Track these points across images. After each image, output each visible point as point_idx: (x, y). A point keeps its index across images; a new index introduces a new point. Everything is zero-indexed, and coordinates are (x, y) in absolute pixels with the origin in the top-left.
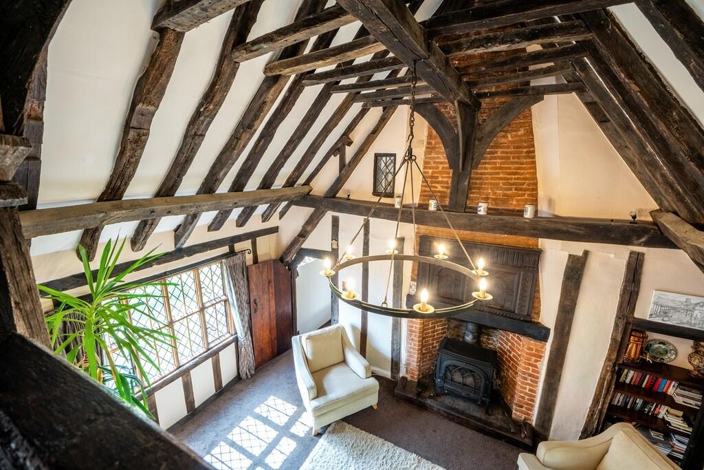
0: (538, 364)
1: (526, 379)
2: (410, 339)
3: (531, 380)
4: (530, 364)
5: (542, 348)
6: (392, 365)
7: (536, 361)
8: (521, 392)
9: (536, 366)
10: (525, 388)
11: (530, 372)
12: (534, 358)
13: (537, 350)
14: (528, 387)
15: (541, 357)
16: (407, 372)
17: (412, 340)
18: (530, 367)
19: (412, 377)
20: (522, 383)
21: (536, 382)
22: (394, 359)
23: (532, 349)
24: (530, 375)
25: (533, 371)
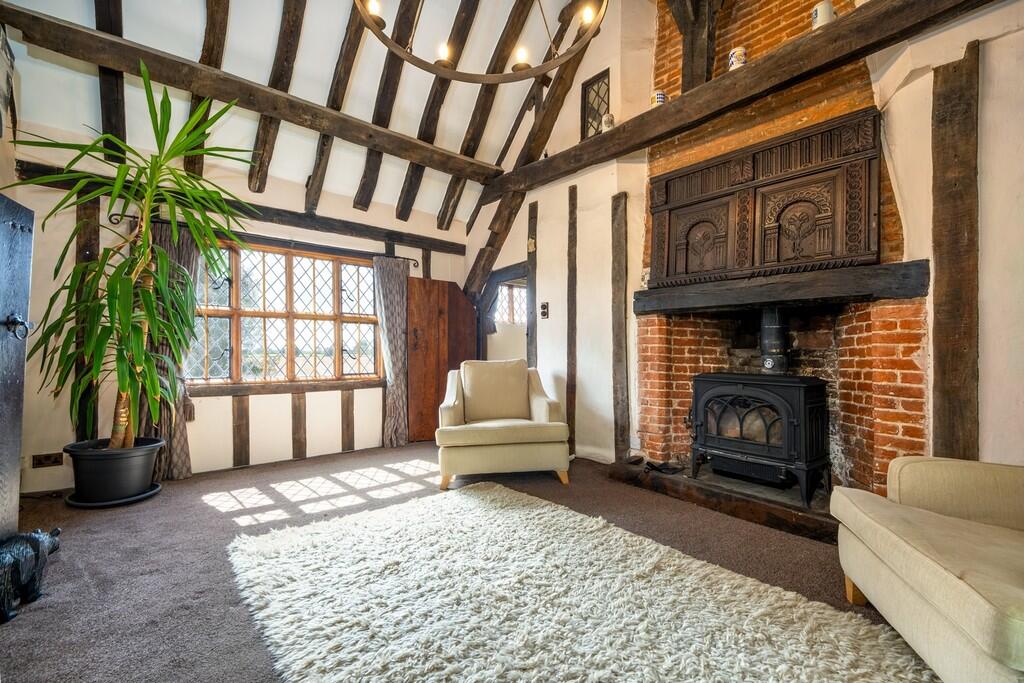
0: (914, 357)
1: (891, 404)
2: (644, 376)
3: (906, 405)
4: (895, 364)
5: (917, 312)
6: (616, 436)
7: (908, 351)
8: (886, 441)
9: (911, 365)
10: (894, 429)
11: (899, 383)
12: (901, 347)
13: (906, 325)
14: (900, 425)
15: (917, 338)
16: (642, 446)
17: (648, 376)
18: (898, 372)
19: (652, 455)
20: (885, 416)
21: (920, 407)
22: (619, 422)
23: (892, 326)
24: (900, 392)
25: (905, 378)
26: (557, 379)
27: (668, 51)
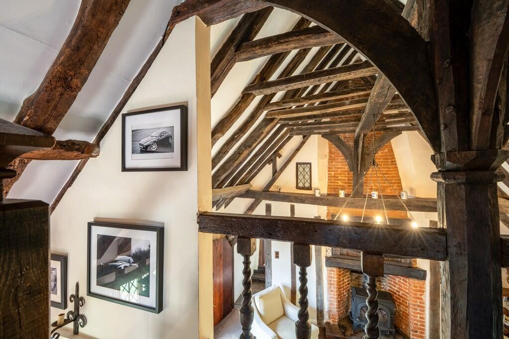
0: (422, 297)
1: (416, 309)
2: (330, 291)
3: (420, 310)
4: (417, 298)
5: (424, 284)
6: (317, 314)
7: (421, 295)
8: (415, 320)
9: (421, 299)
10: (417, 317)
11: (418, 303)
12: (419, 293)
13: (420, 287)
14: (418, 315)
15: (423, 292)
16: (329, 318)
17: (332, 291)
18: (418, 300)
19: (333, 321)
20: (414, 313)
21: (424, 311)
22: (319, 309)
23: (416, 287)
24: (419, 306)
25: (420, 303)
26: (285, 287)
27: (334, 163)
